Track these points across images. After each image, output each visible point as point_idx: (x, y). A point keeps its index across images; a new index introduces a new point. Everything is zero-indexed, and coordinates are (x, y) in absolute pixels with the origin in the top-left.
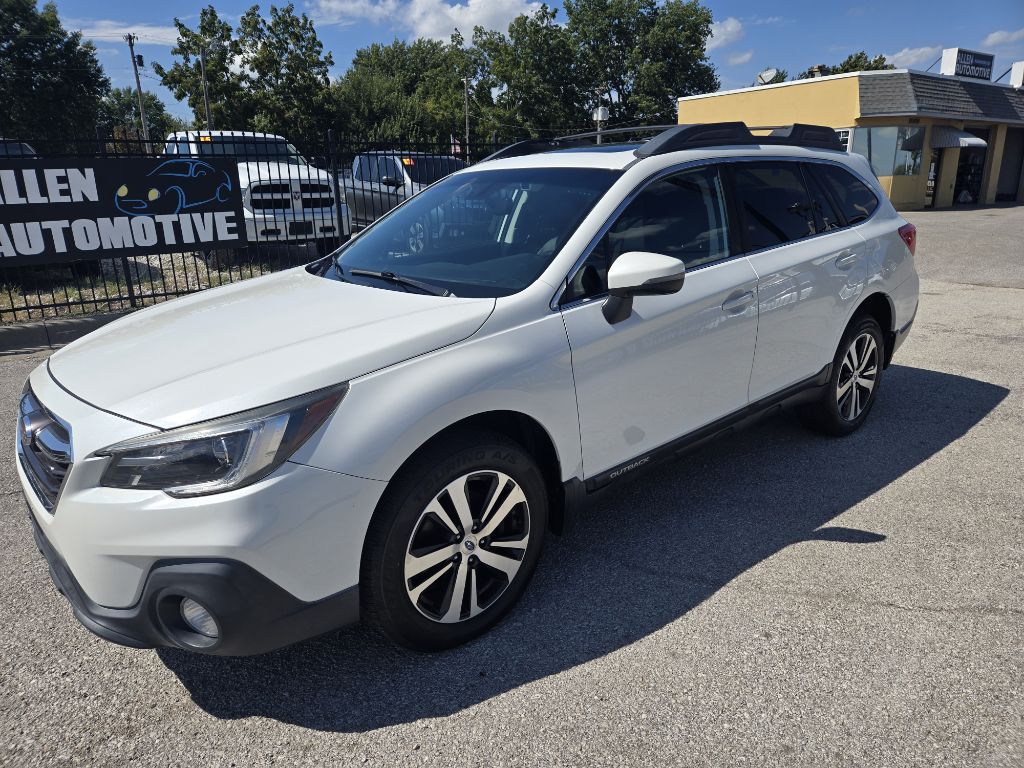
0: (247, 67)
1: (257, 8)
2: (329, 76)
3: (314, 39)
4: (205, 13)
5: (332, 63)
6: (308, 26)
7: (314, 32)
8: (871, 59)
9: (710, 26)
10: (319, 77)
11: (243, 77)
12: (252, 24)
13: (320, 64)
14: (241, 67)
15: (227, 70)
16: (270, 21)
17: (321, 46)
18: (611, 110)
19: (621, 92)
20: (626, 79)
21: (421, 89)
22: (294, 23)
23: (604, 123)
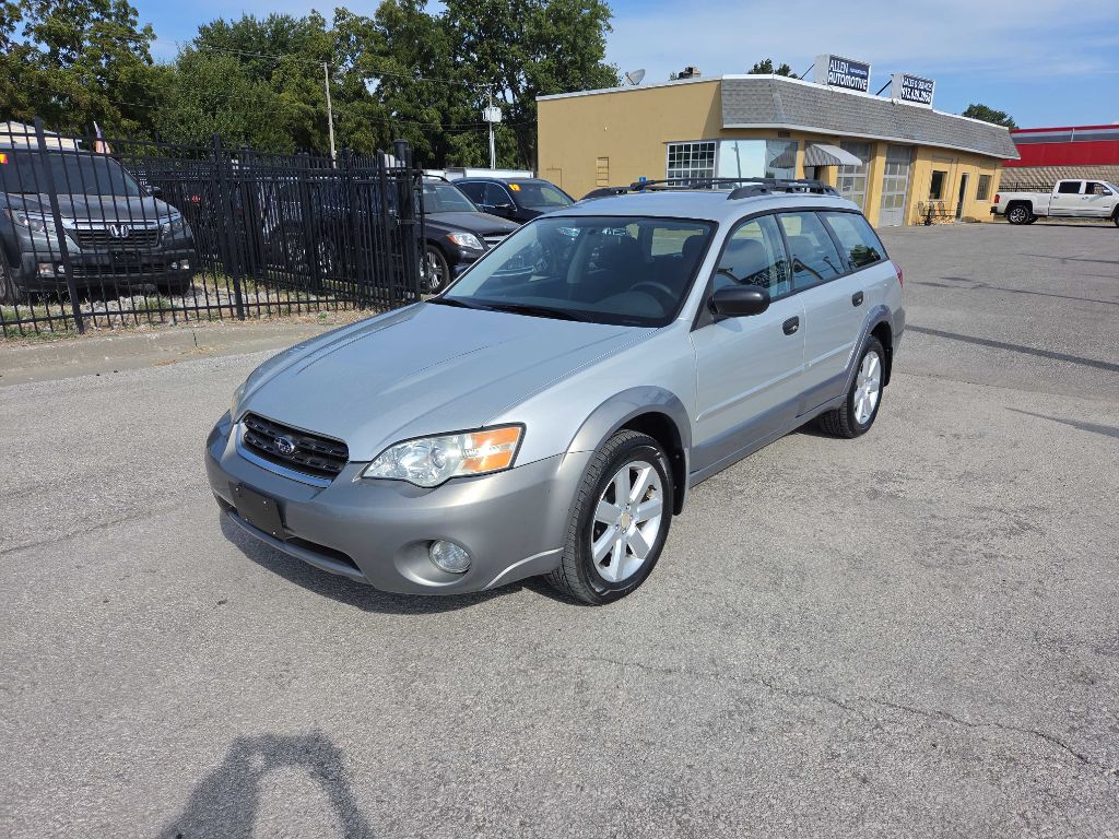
0: (32, 35)
2: (149, 51)
5: (154, 37)
8: (776, 67)
9: (610, 21)
10: (137, 53)
11: (27, 49)
13: (137, 38)
14: (24, 34)
15: (7, 41)
17: (136, 14)
18: (506, 110)
19: (515, 90)
20: (522, 77)
21: (276, 76)
23: (495, 125)
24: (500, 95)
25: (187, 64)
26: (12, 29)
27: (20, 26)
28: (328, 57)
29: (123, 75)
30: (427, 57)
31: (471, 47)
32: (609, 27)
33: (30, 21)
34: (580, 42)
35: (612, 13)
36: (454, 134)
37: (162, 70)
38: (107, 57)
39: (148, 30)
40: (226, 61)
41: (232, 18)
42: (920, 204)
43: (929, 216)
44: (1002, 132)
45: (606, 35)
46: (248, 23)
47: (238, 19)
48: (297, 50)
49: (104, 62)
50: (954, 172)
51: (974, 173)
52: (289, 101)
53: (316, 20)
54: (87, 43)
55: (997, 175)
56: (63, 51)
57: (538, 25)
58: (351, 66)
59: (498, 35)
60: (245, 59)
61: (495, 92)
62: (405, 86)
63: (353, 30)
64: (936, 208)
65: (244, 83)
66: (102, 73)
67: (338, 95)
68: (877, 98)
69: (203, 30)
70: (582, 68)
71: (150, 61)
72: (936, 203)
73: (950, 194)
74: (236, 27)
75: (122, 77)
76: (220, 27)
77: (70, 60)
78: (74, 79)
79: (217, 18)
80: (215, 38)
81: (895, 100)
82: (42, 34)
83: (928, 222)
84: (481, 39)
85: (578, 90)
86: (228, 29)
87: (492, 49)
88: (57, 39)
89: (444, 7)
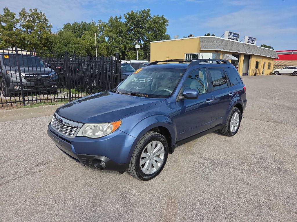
0: (22, 26)
1: (24, 9)
2: (51, 31)
3: (45, 19)
4: (4, 10)
5: (52, 27)
6: (43, 15)
7: (45, 17)
8: (211, 34)
9: (168, 23)
11: (20, 30)
12: (23, 14)
13: (48, 27)
14: (20, 26)
15: (15, 28)
16: (30, 13)
17: (48, 21)
18: (141, 45)
19: (143, 41)
20: (145, 37)
21: (83, 36)
22: (38, 14)
23: (138, 49)
24: (139, 42)
25: (60, 34)
26: (17, 25)
27: (19, 24)
28: (96, 32)
29: (44, 37)
30: (121, 32)
31: (132, 30)
32: (168, 25)
33: (22, 23)
34: (160, 29)
35: (169, 21)
36: (127, 51)
37: (54, 35)
38: (40, 32)
39: (50, 26)
40: (70, 33)
42: (253, 70)
43: (255, 73)
44: (274, 51)
45: (167, 27)
47: (74, 23)
48: (88, 30)
50: (261, 61)
51: (267, 62)
52: (86, 43)
53: (94, 23)
54: (35, 28)
55: (273, 63)
56: (29, 30)
57: (149, 24)
58: (102, 34)
59: (139, 27)
60: (75, 33)
61: (138, 40)
62: (115, 39)
63: (102, 26)
65: (75, 38)
66: (39, 36)
67: (98, 42)
68: (241, 42)
70: (161, 35)
71: (51, 33)
72: (257, 70)
73: (261, 67)
74: (73, 25)
76: (69, 25)
77: (30, 32)
78: (31, 37)
80: (68, 27)
81: (246, 43)
82: (24, 26)
83: (255, 75)
84: (135, 28)
85: (159, 40)
87: (138, 30)
88: (28, 27)
89: (126, 20)
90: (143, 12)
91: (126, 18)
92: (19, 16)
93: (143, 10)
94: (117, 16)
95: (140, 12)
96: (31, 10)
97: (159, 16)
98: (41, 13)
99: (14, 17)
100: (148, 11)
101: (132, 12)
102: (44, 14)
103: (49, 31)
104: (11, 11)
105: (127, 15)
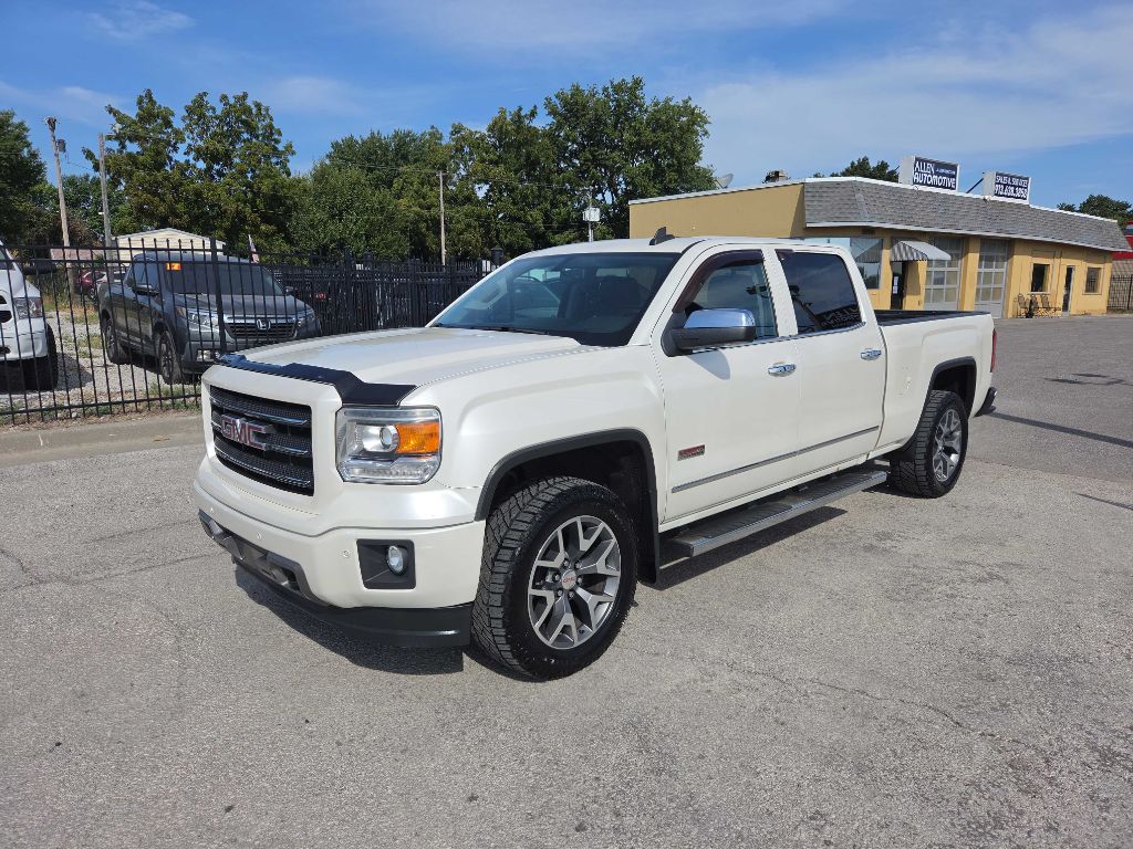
0: (193, 154)
2: (289, 165)
3: (271, 127)
4: (140, 102)
5: (293, 153)
6: (263, 113)
7: (271, 119)
9: (706, 127)
10: (278, 167)
11: (187, 166)
12: (197, 110)
13: (279, 155)
14: (185, 154)
15: (170, 159)
16: (220, 108)
17: (280, 134)
18: (604, 211)
19: (614, 192)
20: (621, 179)
21: (397, 184)
22: (248, 111)
23: (594, 224)
24: (599, 197)
25: (321, 175)
26: (176, 149)
27: (182, 147)
28: (443, 167)
29: (266, 187)
30: (531, 164)
31: (575, 154)
32: (706, 133)
33: (191, 142)
34: (678, 147)
35: (709, 120)
36: (555, 232)
37: (299, 181)
38: (253, 171)
39: (289, 149)
40: (354, 172)
41: (361, 134)
42: (1020, 297)
43: (1030, 309)
44: (1111, 225)
45: (702, 140)
46: (374, 139)
47: (366, 136)
48: (416, 161)
49: (249, 175)
50: (1057, 268)
51: (1081, 268)
52: (407, 207)
53: (436, 136)
54: (237, 160)
55: (1106, 270)
56: (216, 167)
57: (637, 133)
58: (464, 173)
59: (599, 144)
61: (595, 193)
62: (512, 190)
63: (465, 143)
64: (1039, 300)
65: (368, 191)
66: (249, 185)
67: (451, 200)
68: (967, 195)
69: (336, 146)
70: (679, 171)
71: (289, 174)
72: (1038, 295)
73: (1054, 287)
74: (363, 143)
75: (264, 189)
76: (350, 143)
77: (221, 174)
78: (226, 191)
79: (348, 136)
80: (345, 152)
81: (989, 197)
82: (200, 154)
83: (1030, 315)
84: (584, 147)
85: (677, 192)
86: (357, 142)
87: (594, 156)
88: (212, 157)
89: (550, 119)
90: (618, 88)
91: (553, 112)
92: (183, 119)
93: (615, 83)
94: (520, 109)
95: (605, 89)
96: (224, 98)
97: (672, 103)
98: (258, 106)
99: (168, 124)
100: (637, 83)
101: (577, 91)
102: (267, 110)
103: (284, 166)
104: (161, 101)
105: (558, 102)
